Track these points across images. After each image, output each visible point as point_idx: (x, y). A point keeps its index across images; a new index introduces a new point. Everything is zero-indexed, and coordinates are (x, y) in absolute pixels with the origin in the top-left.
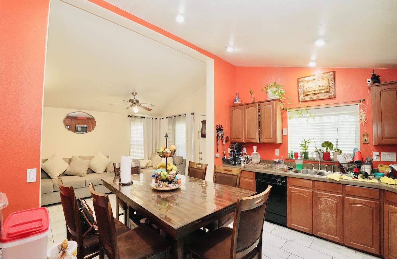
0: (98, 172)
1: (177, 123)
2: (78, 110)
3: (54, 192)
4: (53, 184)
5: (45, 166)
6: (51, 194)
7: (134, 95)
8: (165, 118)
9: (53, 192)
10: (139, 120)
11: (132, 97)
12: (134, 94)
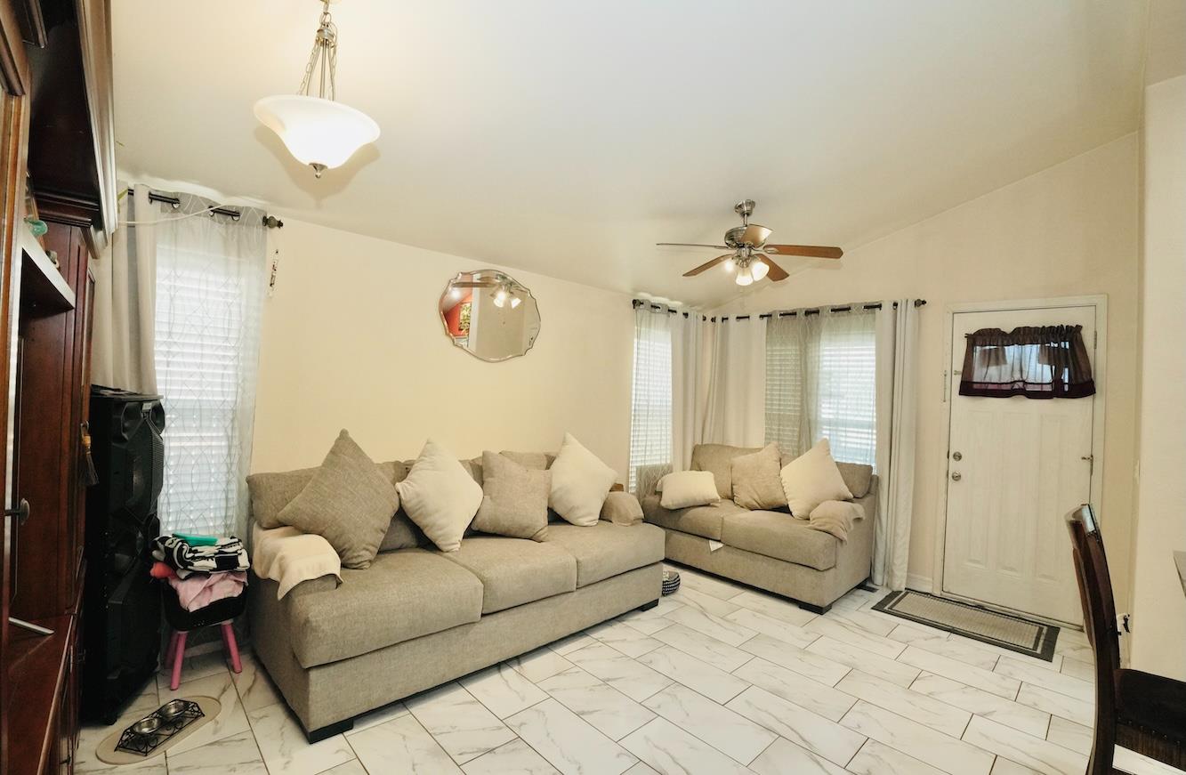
0: (584, 521)
1: (824, 336)
2: (488, 264)
3: (488, 618)
4: (483, 582)
5: (418, 495)
6: (477, 625)
7: (743, 214)
8: (755, 317)
9: (483, 615)
10: (660, 317)
11: (737, 222)
12: (745, 209)
